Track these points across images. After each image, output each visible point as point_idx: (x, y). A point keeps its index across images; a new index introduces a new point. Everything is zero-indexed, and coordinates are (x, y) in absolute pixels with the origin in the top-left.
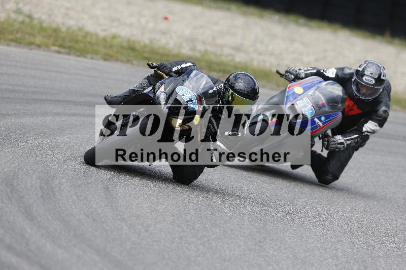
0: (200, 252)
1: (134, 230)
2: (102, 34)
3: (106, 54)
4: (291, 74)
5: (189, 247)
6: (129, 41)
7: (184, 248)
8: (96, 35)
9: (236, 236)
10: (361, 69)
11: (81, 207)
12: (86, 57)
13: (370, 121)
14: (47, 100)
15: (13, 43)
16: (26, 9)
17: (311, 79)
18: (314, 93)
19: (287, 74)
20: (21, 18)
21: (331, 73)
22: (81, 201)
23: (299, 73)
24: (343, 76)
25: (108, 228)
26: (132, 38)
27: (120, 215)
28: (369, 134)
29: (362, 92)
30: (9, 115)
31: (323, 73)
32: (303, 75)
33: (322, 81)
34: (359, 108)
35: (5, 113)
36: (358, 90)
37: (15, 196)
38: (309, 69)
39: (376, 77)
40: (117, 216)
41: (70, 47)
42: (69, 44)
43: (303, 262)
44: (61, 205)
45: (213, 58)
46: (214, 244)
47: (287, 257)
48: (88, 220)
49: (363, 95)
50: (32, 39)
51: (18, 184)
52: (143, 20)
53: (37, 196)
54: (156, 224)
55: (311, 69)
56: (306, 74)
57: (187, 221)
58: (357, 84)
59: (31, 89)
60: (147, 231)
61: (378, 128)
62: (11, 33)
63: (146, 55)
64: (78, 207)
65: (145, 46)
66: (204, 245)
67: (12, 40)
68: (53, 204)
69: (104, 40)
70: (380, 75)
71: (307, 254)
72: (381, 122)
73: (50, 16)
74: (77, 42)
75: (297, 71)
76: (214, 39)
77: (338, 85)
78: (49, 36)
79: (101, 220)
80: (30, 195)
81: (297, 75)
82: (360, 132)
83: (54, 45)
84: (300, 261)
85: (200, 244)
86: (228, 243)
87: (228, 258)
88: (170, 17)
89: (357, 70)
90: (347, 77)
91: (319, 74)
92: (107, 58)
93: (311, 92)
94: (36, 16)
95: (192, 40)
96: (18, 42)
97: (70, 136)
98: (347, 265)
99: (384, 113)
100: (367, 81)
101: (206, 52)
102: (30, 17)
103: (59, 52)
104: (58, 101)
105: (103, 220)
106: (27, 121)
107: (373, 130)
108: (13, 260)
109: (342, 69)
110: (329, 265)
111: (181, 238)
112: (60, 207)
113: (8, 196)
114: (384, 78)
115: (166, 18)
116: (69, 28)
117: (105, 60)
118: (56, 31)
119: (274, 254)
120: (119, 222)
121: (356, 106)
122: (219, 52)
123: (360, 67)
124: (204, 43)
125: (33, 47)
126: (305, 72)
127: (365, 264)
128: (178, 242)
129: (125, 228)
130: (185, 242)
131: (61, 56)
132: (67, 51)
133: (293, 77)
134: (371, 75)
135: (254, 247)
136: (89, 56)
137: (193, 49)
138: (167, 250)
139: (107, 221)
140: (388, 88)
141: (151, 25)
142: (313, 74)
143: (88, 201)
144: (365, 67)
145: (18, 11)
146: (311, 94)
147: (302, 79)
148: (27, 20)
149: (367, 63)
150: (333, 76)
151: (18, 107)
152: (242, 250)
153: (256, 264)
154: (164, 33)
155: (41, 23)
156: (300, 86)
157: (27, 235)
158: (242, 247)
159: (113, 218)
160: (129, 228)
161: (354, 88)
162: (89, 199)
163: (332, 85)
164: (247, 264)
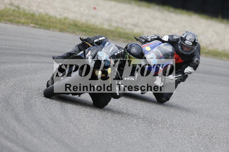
0: (114, 140)
1: (76, 127)
2: (59, 17)
3: (61, 28)
4: (143, 39)
5: (108, 137)
6: (74, 21)
7: (105, 138)
8: (55, 17)
9: (134, 131)
10: (184, 37)
11: (47, 114)
12: (49, 30)
13: (189, 67)
14: (28, 54)
15: (8, 22)
16: (16, 3)
17: (155, 42)
18: (156, 50)
19: (140, 39)
20: (13, 8)
21: (166, 38)
22: (47, 111)
23: (147, 39)
24: (173, 40)
25: (62, 126)
26: (76, 20)
27: (69, 119)
28: (188, 74)
29: (184, 50)
30: (6, 63)
31: (161, 38)
32: (150, 40)
33: (161, 43)
34: (182, 59)
35: (4, 61)
36: (182, 49)
37: (9, 108)
38: (153, 36)
39: (193, 41)
40: (67, 120)
41: (41, 25)
42: (40, 23)
43: (172, 146)
44: (36, 113)
45: (121, 31)
46: (122, 136)
47: (163, 143)
48: (51, 122)
49: (185, 51)
50: (19, 20)
51: (12, 102)
52: (82, 9)
53: (22, 108)
54: (89, 124)
55: (154, 36)
56: (151, 39)
57: (107, 122)
58: (181, 45)
59: (19, 48)
60: (84, 128)
61: (193, 71)
62: (7, 16)
63: (84, 29)
64: (45, 114)
65: (83, 24)
66: (116, 136)
67: (8, 20)
68: (31, 113)
69: (60, 20)
70: (195, 40)
71: (175, 141)
72: (195, 67)
73: (29, 7)
74: (45, 21)
75: (146, 37)
76: (122, 20)
77: (170, 45)
78: (29, 18)
79: (58, 122)
80: (18, 108)
81: (146, 40)
82: (183, 73)
83: (31, 23)
84: (170, 145)
85: (115, 135)
86: (130, 135)
87: (130, 143)
88: (97, 7)
89: (181, 37)
90: (175, 41)
91: (159, 39)
92: (62, 30)
93: (155, 50)
94: (22, 6)
95: (109, 20)
96: (11, 21)
97: (41, 74)
98: (197, 147)
99: (197, 62)
100: (188, 44)
101: (118, 27)
102: (18, 7)
103: (34, 27)
104: (34, 55)
105: (59, 122)
106: (17, 66)
107: (190, 72)
108: (9, 144)
109: (172, 36)
110: (187, 147)
111: (103, 132)
112: (35, 114)
113: (6, 108)
114: (197, 42)
115: (95, 8)
116: (40, 14)
117: (60, 31)
118: (33, 15)
119: (156, 141)
120: (68, 123)
121: (180, 58)
122: (125, 27)
123: (183, 35)
124: (116, 22)
125: (20, 24)
126: (151, 38)
127: (207, 147)
128: (102, 134)
129: (72, 126)
130: (106, 134)
131: (35, 29)
132: (39, 26)
133: (144, 41)
134: (190, 40)
135: (145, 137)
136: (51, 29)
137: (110, 25)
138: (96, 138)
139: (62, 123)
140: (199, 47)
141: (86, 12)
142: (155, 39)
143: (51, 111)
144: (186, 35)
145: (12, 4)
146: (155, 51)
147: (149, 42)
148: (16, 9)
149: (187, 33)
150: (167, 40)
151: (11, 58)
152: (138, 139)
153: (146, 147)
154: (94, 16)
155: (24, 10)
156: (149, 46)
157: (16, 130)
158: (138, 137)
159: (65, 120)
160: (74, 126)
161: (180, 47)
162: (51, 110)
163: (167, 45)
164: (141, 147)
